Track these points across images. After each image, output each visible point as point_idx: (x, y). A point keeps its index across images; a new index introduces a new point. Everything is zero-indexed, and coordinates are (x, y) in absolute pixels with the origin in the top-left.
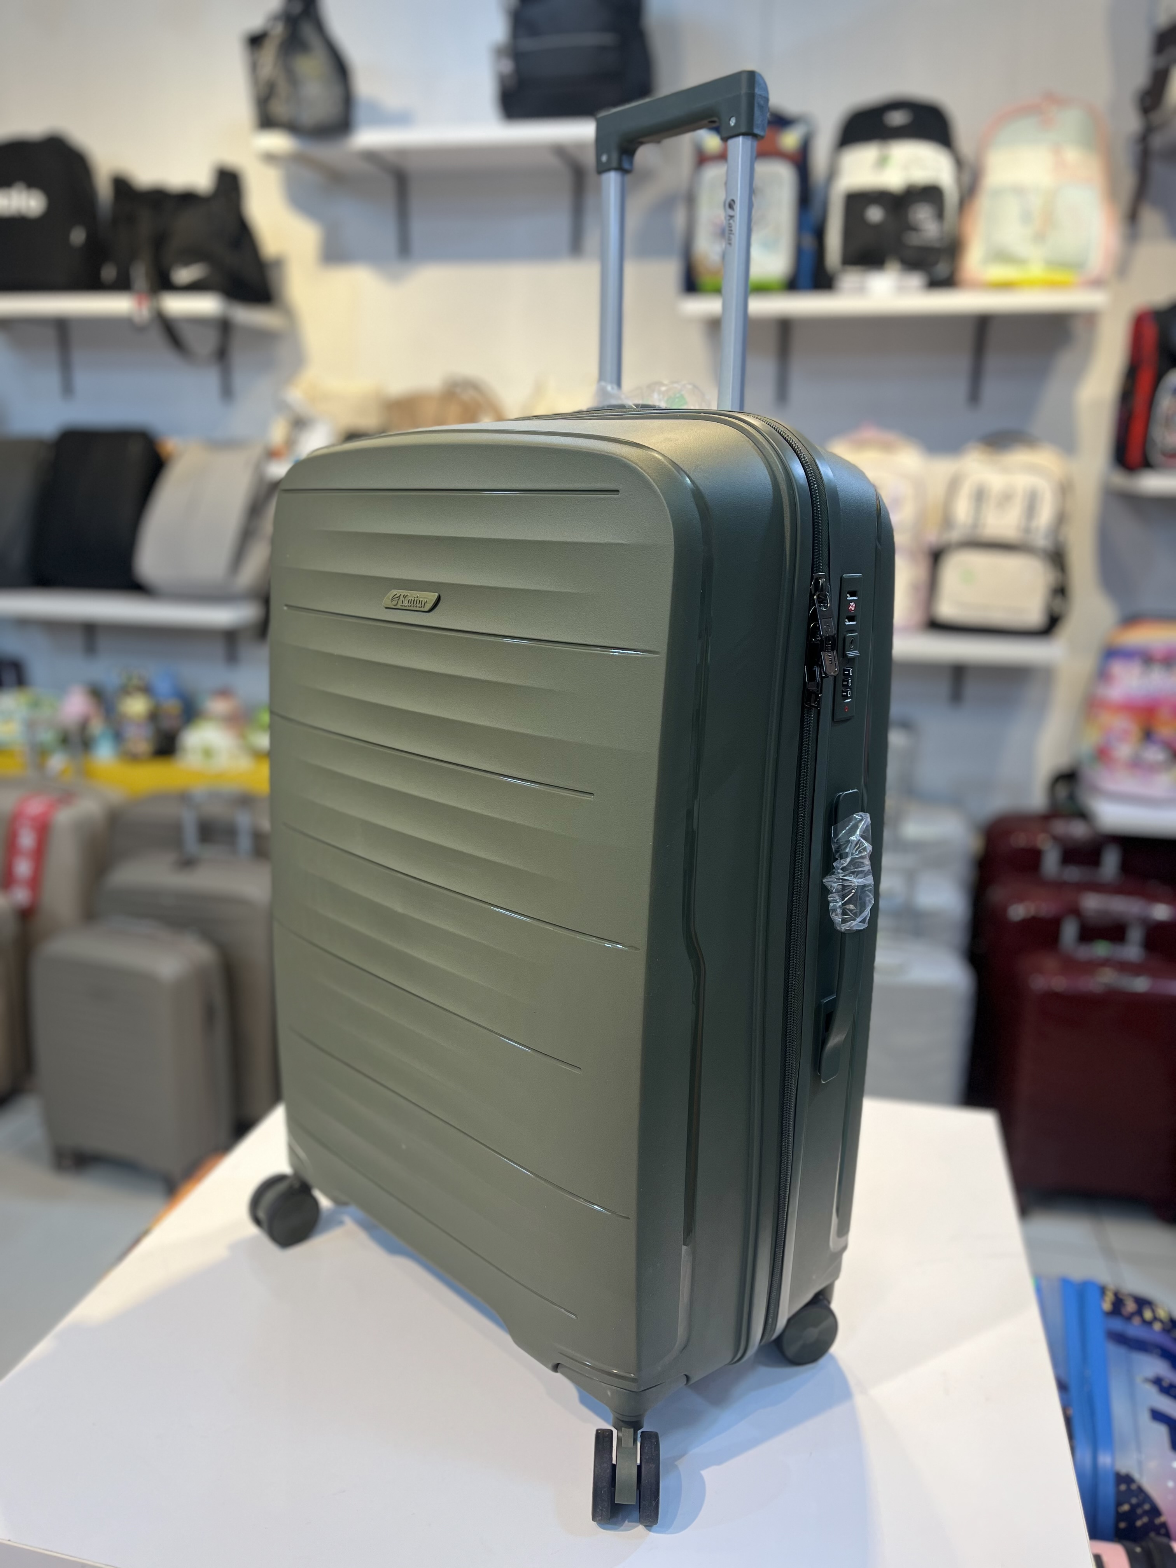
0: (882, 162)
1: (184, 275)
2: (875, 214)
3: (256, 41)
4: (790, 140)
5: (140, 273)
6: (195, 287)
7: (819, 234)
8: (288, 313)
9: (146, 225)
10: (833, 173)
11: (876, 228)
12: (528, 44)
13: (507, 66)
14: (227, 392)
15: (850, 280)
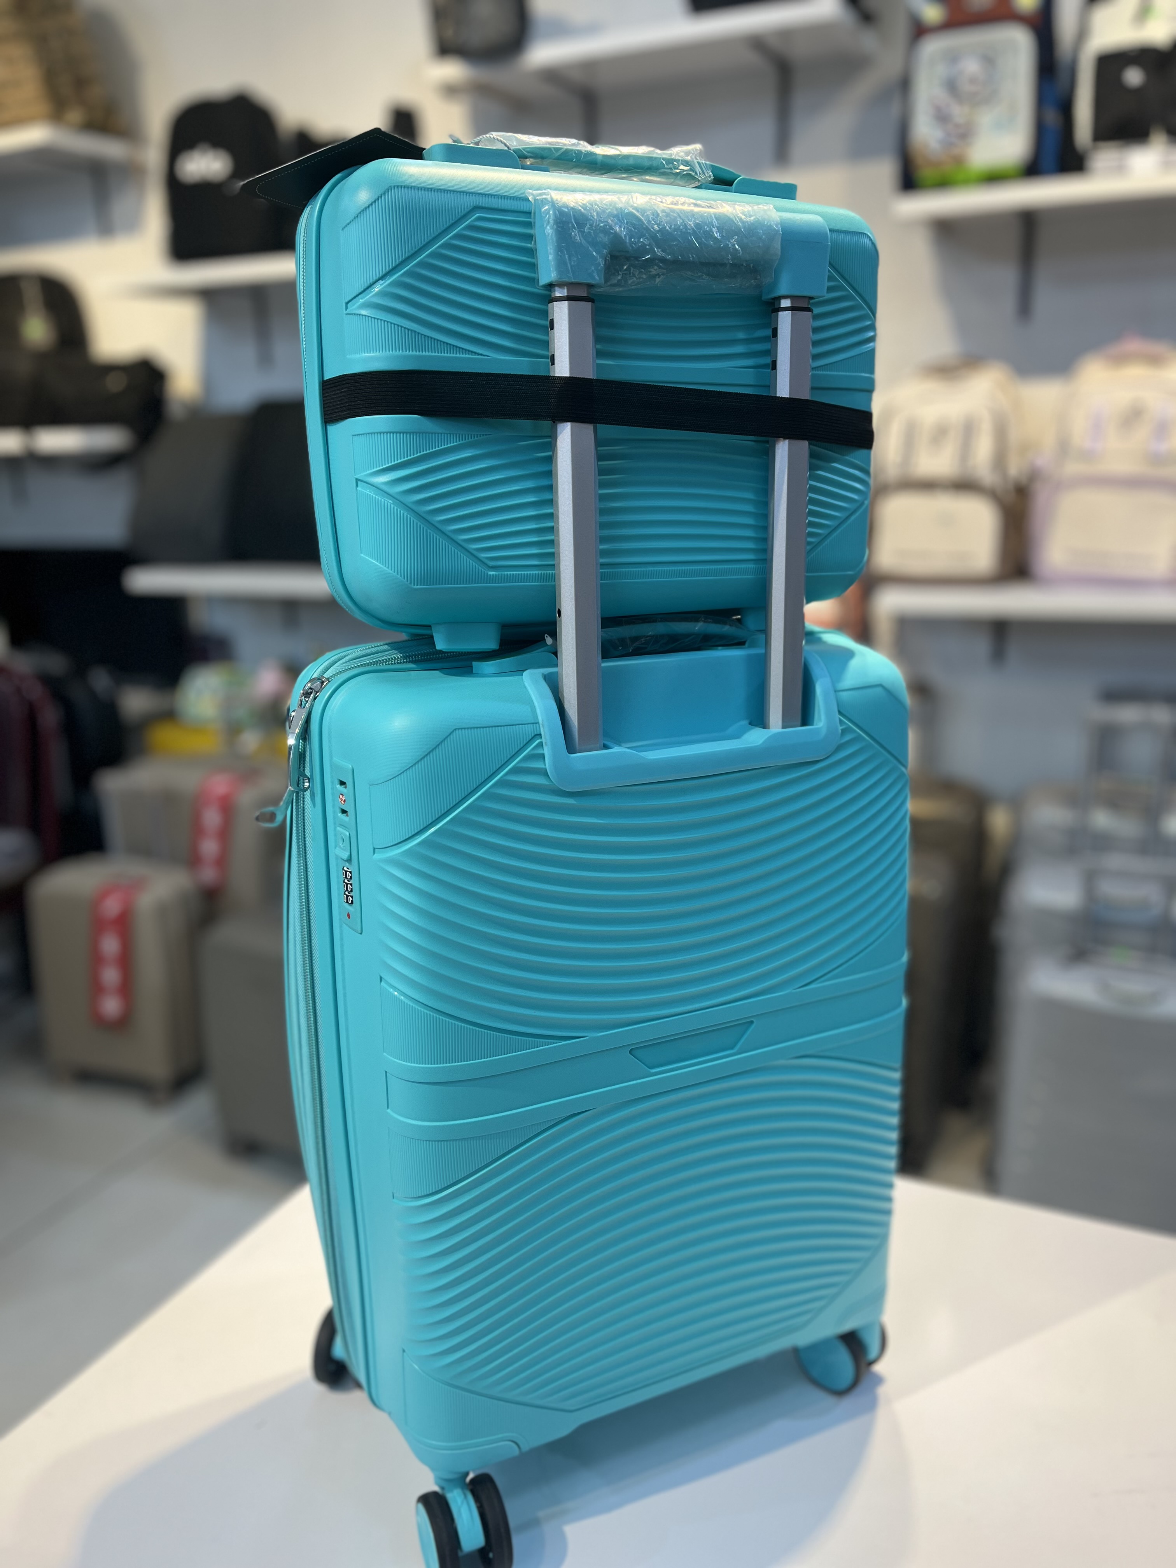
2: (1134, 77)
7: (1066, 107)
10: (1083, 32)
11: (1137, 91)
15: (1103, 157)
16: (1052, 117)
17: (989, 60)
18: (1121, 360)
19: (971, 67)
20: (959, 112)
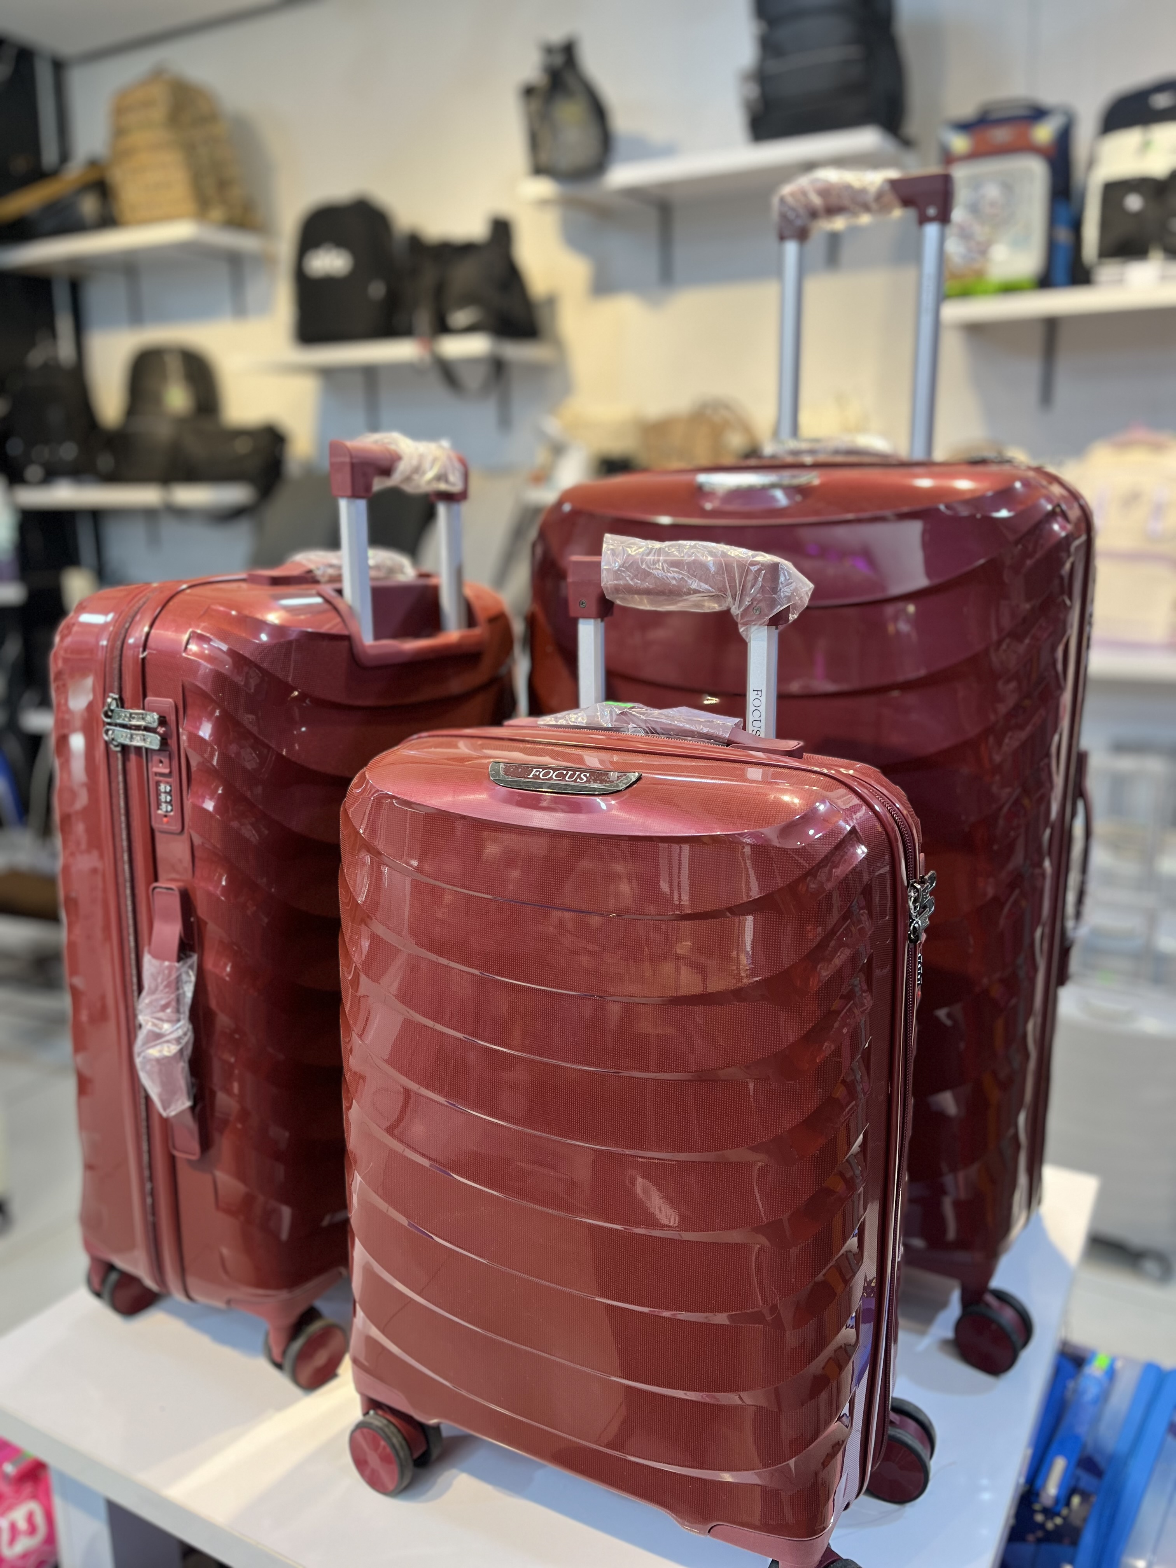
0: (1145, 146)
1: (461, 317)
2: (1134, 202)
3: (529, 92)
4: (1044, 133)
5: (423, 319)
6: (471, 329)
7: (1076, 226)
8: (558, 344)
9: (428, 277)
10: (1091, 163)
11: (1137, 215)
12: (775, 66)
13: (753, 91)
14: (505, 421)
15: (1107, 272)
16: (1064, 235)
17: (1008, 187)
18: (1125, 446)
19: (992, 192)
20: (980, 232)
